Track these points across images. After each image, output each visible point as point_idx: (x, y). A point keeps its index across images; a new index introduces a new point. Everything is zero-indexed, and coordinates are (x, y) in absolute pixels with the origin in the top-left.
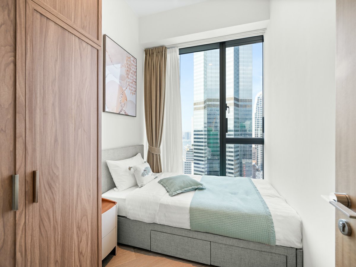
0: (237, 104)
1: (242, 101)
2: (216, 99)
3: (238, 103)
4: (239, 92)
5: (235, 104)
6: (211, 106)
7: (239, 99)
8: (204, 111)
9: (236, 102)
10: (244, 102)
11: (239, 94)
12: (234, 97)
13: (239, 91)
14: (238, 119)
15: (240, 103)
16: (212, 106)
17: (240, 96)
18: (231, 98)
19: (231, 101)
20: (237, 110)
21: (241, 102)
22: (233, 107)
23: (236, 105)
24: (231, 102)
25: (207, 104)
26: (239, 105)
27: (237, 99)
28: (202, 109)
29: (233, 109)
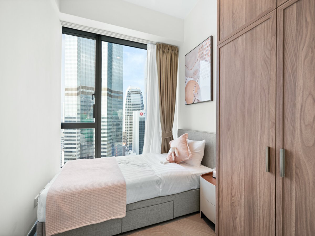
1: (115, 92)
2: (92, 87)
5: (108, 94)
6: (85, 93)
7: (112, 90)
8: (77, 98)
9: (110, 93)
11: (112, 86)
12: (108, 88)
13: (112, 83)
14: (111, 107)
15: (113, 94)
16: (86, 94)
17: (113, 88)
18: (105, 89)
19: (105, 91)
20: (110, 99)
22: (107, 96)
23: (109, 95)
25: (81, 91)
26: (112, 95)
27: (111, 90)
28: (75, 96)
29: (106, 99)
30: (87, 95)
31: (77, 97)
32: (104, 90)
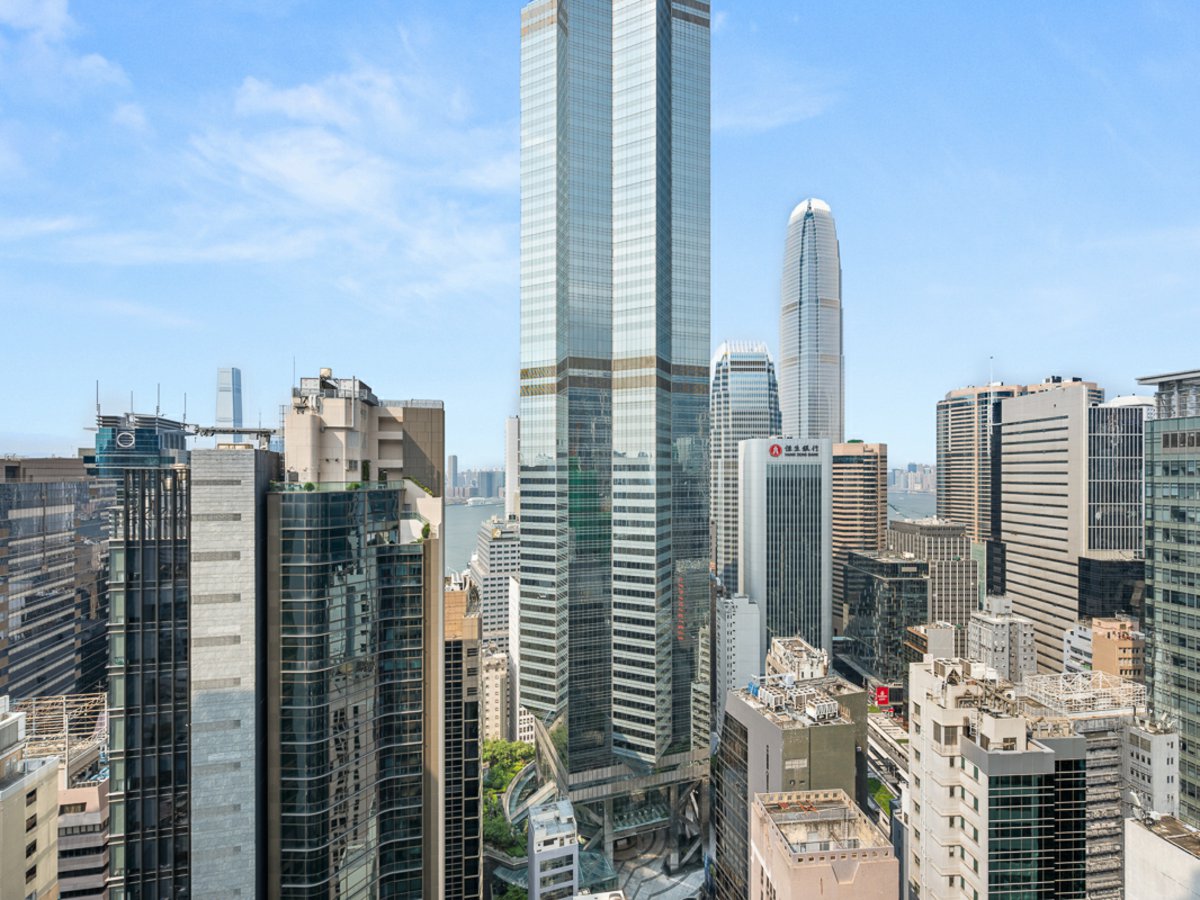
0: (666, 381)
1: (679, 370)
2: (598, 360)
3: (667, 378)
4: (670, 342)
5: (659, 378)
6: (582, 381)
7: (670, 364)
8: (558, 400)
10: (685, 374)
11: (670, 347)
12: (657, 358)
13: (670, 338)
14: (668, 428)
15: (674, 378)
16: (586, 384)
17: (674, 355)
18: (647, 362)
19: (648, 369)
20: (664, 398)
21: (679, 374)
22: (654, 389)
23: (663, 384)
24: (648, 374)
25: (570, 377)
26: (669, 382)
27: (666, 363)
28: (552, 393)
29: (653, 397)
31: (557, 397)
32: (645, 367)
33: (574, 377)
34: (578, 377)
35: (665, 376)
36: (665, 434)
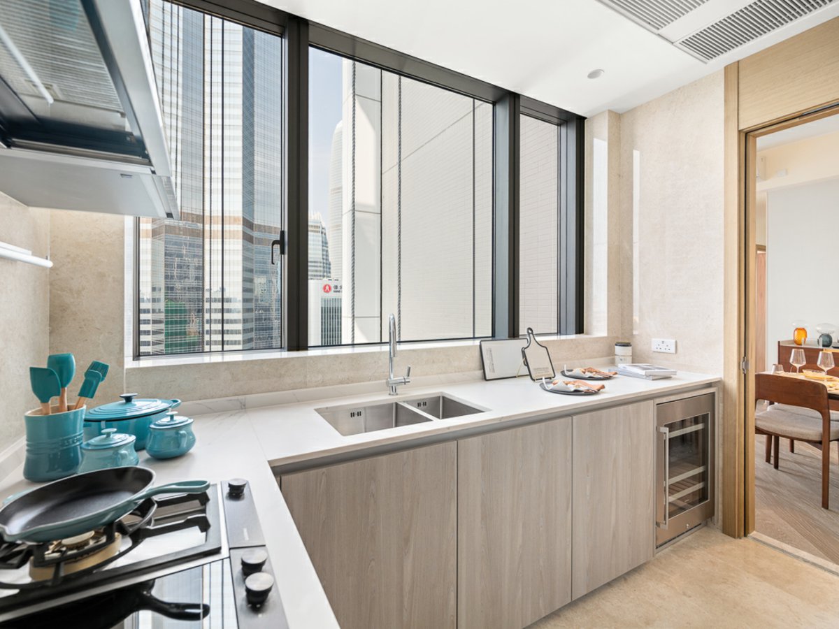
0: (250, 236)
1: (260, 228)
2: (192, 214)
3: (251, 234)
4: (253, 207)
5: (244, 234)
6: (177, 232)
7: (253, 224)
8: (153, 244)
10: (265, 232)
11: (253, 211)
12: (243, 218)
13: (253, 204)
14: (251, 271)
15: (255, 234)
16: (181, 233)
17: (255, 217)
18: (235, 220)
19: (236, 226)
20: (249, 248)
21: (259, 231)
22: (241, 241)
23: (247, 238)
24: (236, 229)
25: (166, 226)
26: (253, 237)
27: (250, 222)
28: (147, 237)
29: (240, 247)
30: (184, 235)
31: (152, 241)
32: (234, 224)
33: (169, 226)
34: (174, 227)
35: (249, 231)
36: (249, 275)
